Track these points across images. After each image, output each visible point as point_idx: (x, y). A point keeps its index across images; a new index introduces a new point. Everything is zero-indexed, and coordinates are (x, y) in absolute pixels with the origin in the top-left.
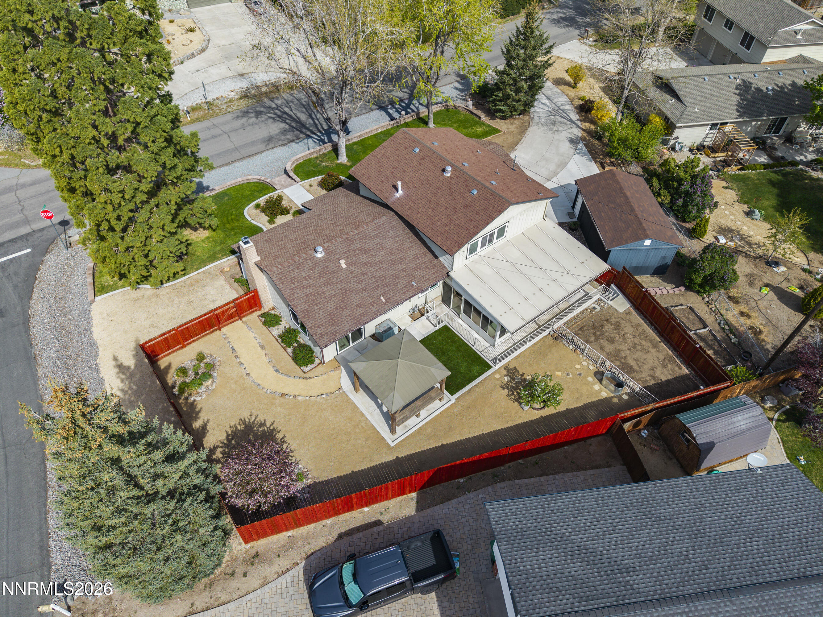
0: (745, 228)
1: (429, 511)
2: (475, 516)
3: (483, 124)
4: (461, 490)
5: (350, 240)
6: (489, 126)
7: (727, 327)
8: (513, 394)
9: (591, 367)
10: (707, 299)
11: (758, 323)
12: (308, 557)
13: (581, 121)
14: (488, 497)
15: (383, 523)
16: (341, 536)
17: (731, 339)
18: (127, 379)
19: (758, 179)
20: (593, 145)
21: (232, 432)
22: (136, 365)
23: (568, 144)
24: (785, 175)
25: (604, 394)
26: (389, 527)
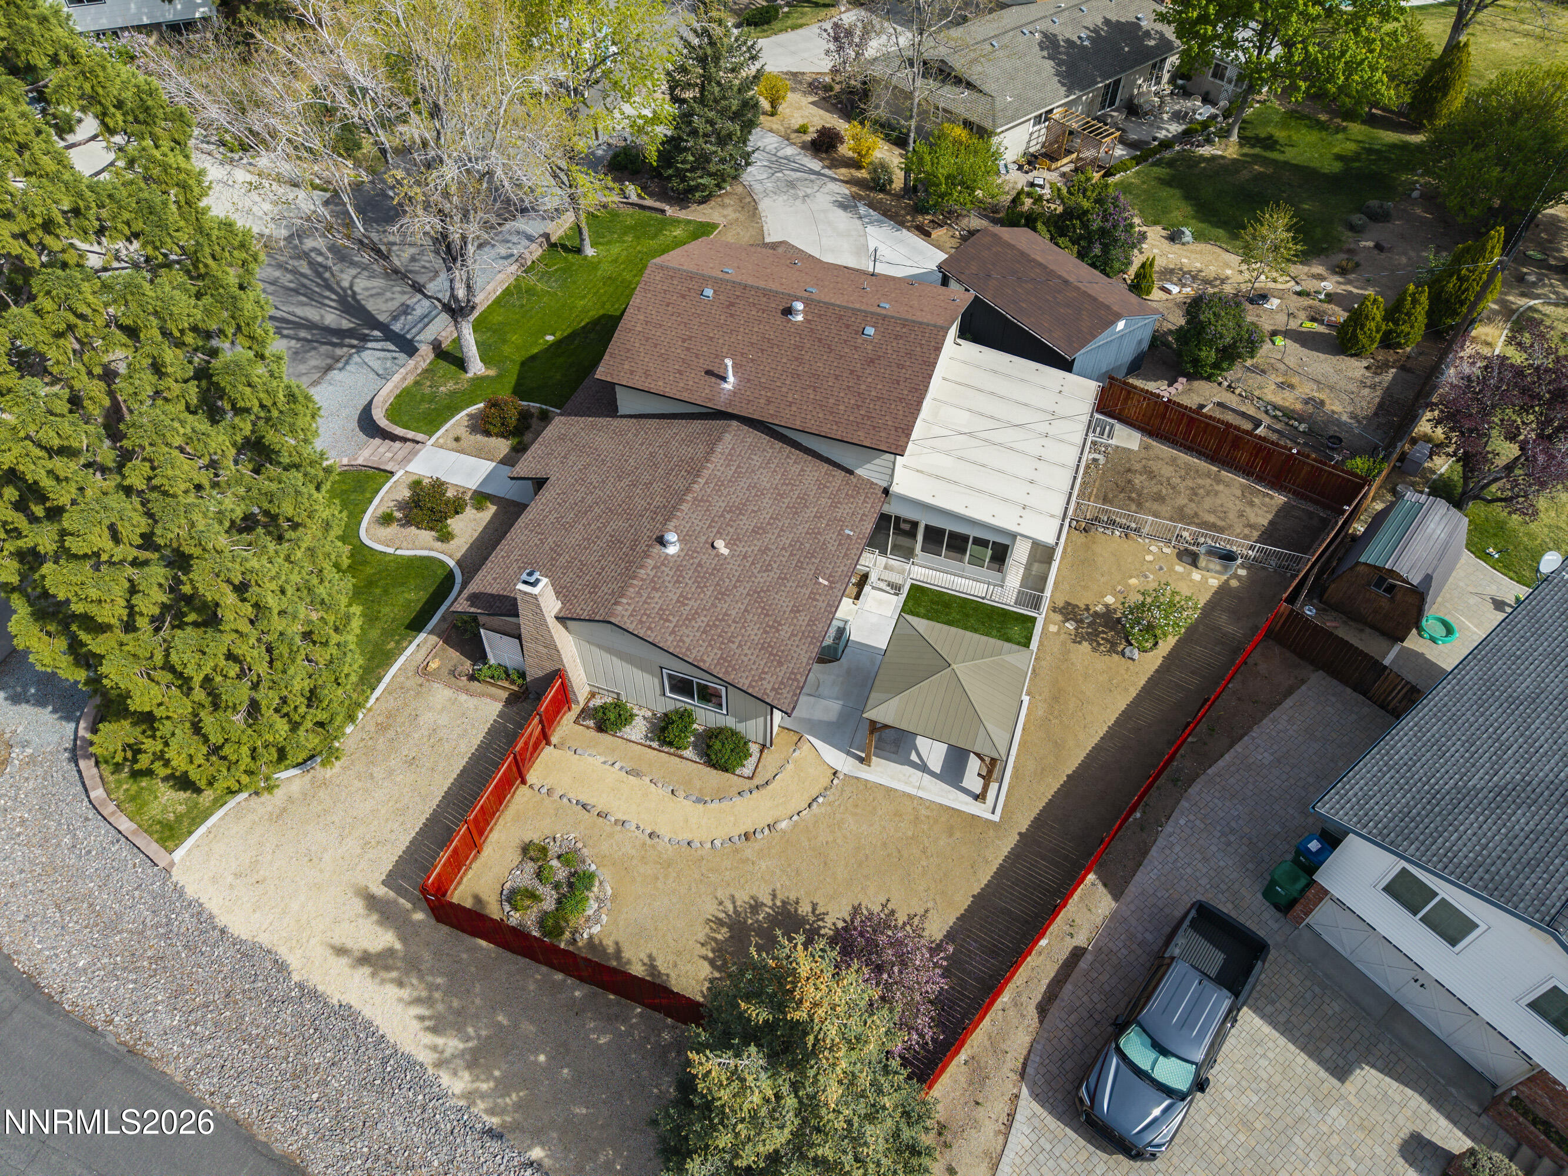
0: (1184, 260)
1: (1132, 889)
2: (1198, 856)
3: (676, 222)
4: (1151, 828)
5: (702, 500)
6: (689, 222)
7: (1280, 414)
8: (1099, 644)
9: (1166, 550)
10: (1226, 384)
11: (1307, 391)
12: (1022, 1075)
13: (829, 168)
14: (1192, 817)
15: (1085, 949)
16: (1043, 1009)
17: (1296, 428)
18: (407, 973)
19: (1144, 183)
20: (880, 201)
21: (713, 951)
22: (403, 939)
23: (840, 212)
24: (1171, 163)
25: (1214, 582)
26: (1099, 950)
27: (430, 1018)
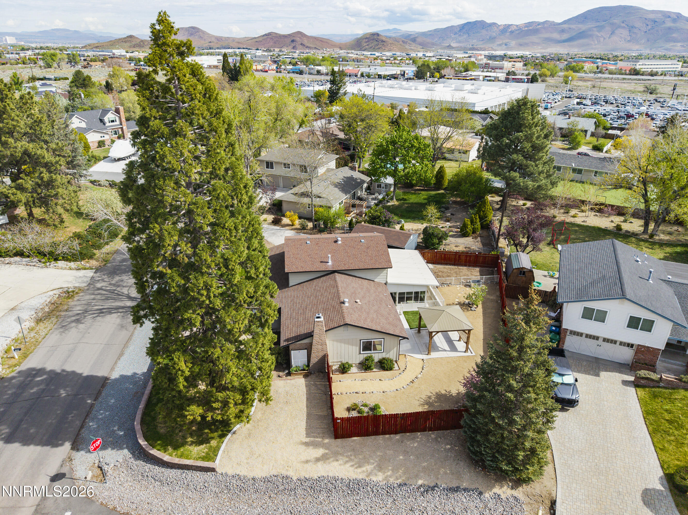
5: (344, 292)
9: (461, 286)
18: (337, 457)
20: (307, 232)
22: (327, 449)
27: (356, 464)
